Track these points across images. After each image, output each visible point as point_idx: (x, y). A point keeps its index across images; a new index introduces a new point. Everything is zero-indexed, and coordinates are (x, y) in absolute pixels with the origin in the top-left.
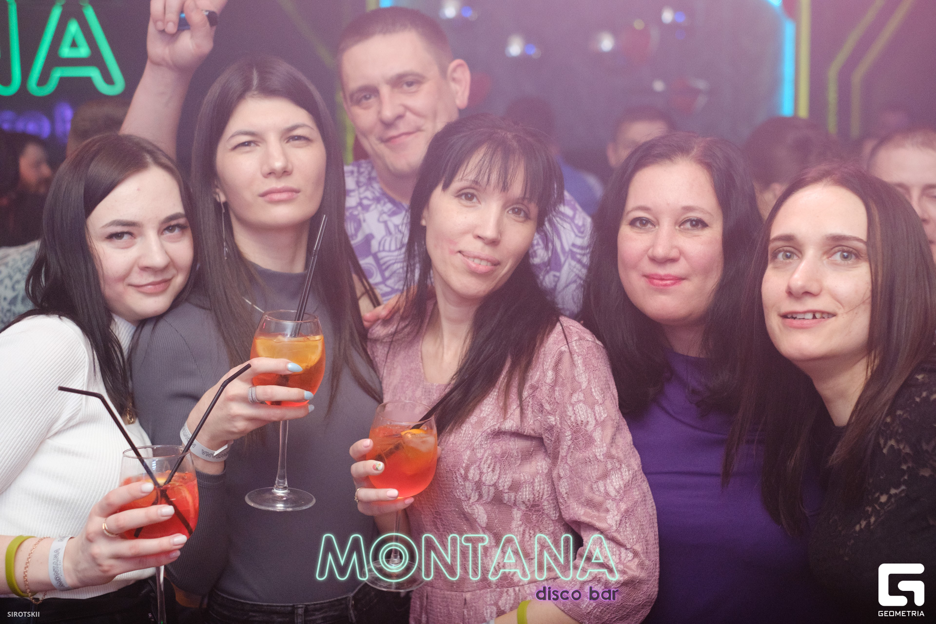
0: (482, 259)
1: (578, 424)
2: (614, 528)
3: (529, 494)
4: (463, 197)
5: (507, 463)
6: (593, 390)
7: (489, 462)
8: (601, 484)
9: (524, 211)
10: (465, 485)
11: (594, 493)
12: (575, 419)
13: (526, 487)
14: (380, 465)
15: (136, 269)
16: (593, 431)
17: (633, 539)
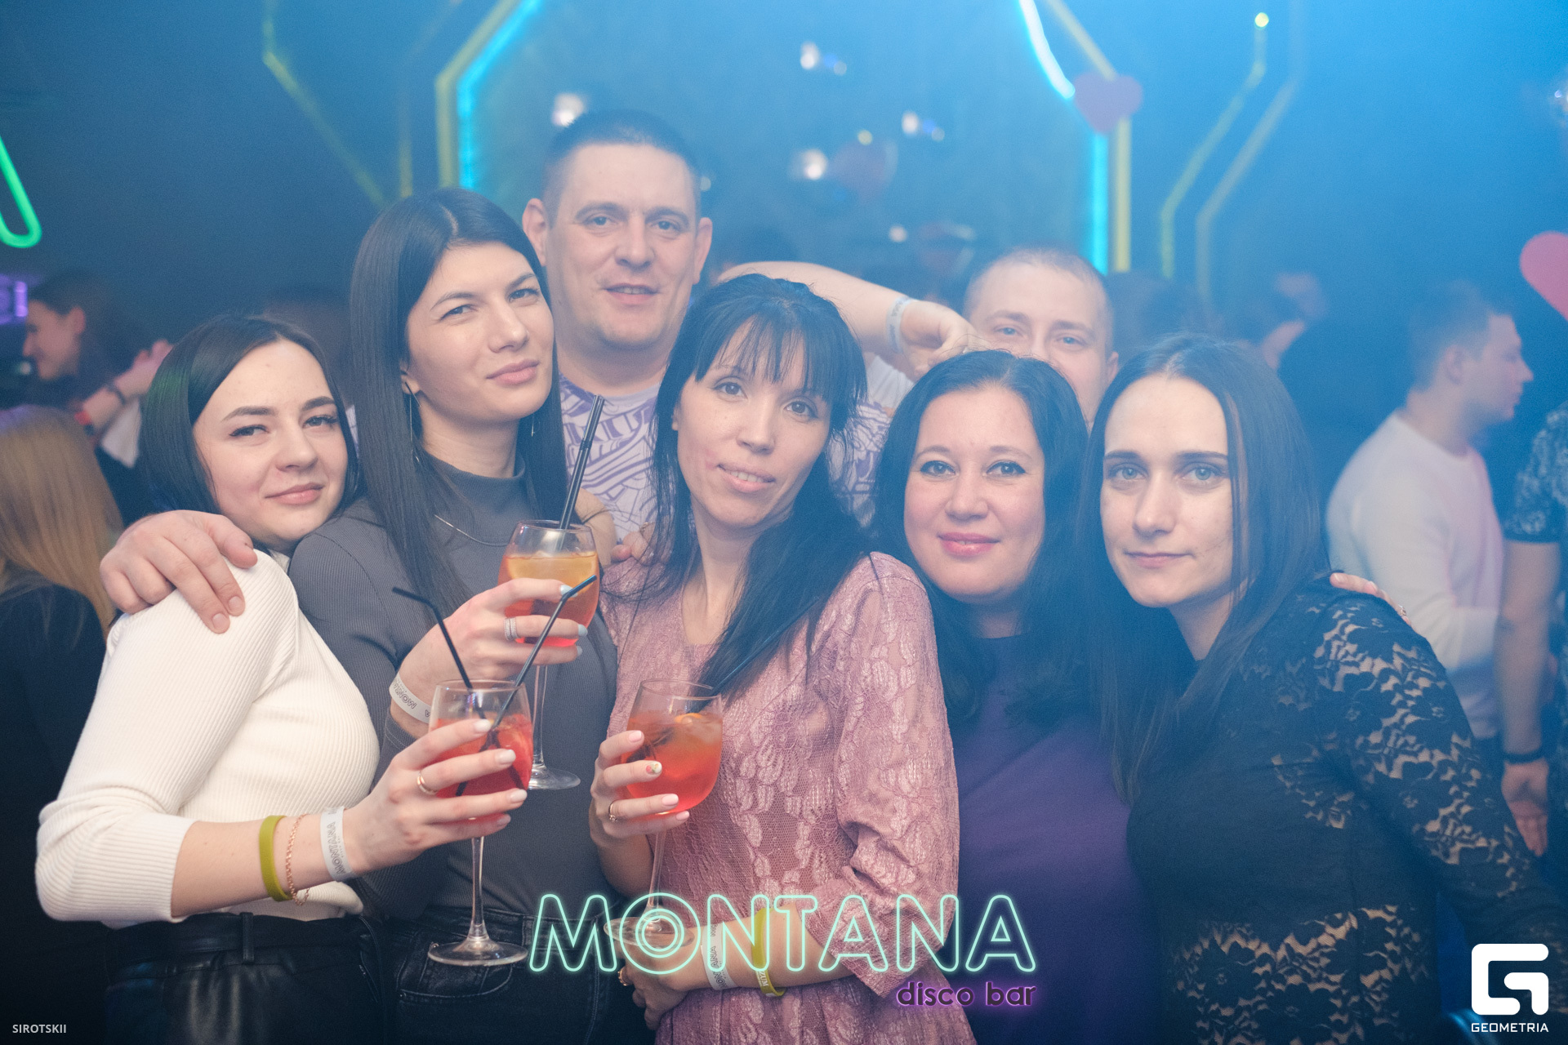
0: (749, 473)
1: (874, 689)
2: (899, 835)
3: (820, 799)
4: (724, 389)
5: (793, 755)
6: (902, 646)
7: (769, 752)
8: (892, 773)
9: (809, 408)
10: (735, 783)
11: (880, 785)
12: (871, 681)
13: (815, 789)
14: (657, 766)
15: (274, 470)
16: (892, 701)
17: (922, 855)
